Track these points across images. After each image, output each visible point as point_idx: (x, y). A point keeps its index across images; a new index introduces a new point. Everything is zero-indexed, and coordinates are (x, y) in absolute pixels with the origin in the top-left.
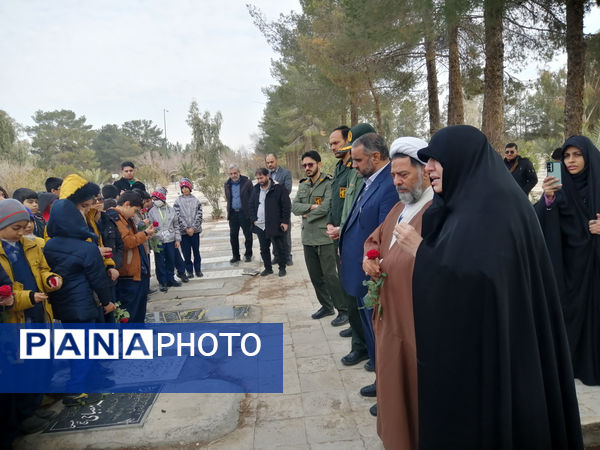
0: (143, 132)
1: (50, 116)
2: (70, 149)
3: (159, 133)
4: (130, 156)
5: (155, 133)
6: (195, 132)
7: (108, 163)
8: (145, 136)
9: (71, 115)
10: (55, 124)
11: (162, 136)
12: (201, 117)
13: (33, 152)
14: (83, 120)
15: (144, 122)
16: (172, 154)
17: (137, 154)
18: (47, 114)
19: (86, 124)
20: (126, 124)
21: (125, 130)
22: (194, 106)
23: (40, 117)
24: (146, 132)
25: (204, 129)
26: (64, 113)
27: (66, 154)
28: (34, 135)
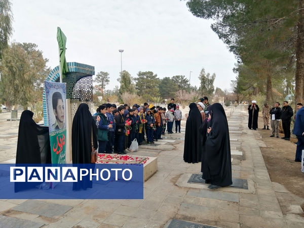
0: (180, 81)
1: (144, 74)
2: (150, 88)
3: (187, 81)
4: (173, 91)
5: (185, 81)
6: (202, 82)
7: (164, 94)
8: (181, 83)
9: (152, 73)
10: (145, 77)
11: (188, 83)
12: (205, 76)
13: (136, 88)
14: (156, 76)
15: (181, 76)
16: (191, 91)
17: (176, 91)
18: (143, 73)
19: (157, 77)
20: (174, 77)
21: (173, 80)
22: (203, 70)
23: (140, 74)
24: (181, 81)
25: (206, 81)
26: (149, 72)
27: (148, 90)
28: (137, 81)
